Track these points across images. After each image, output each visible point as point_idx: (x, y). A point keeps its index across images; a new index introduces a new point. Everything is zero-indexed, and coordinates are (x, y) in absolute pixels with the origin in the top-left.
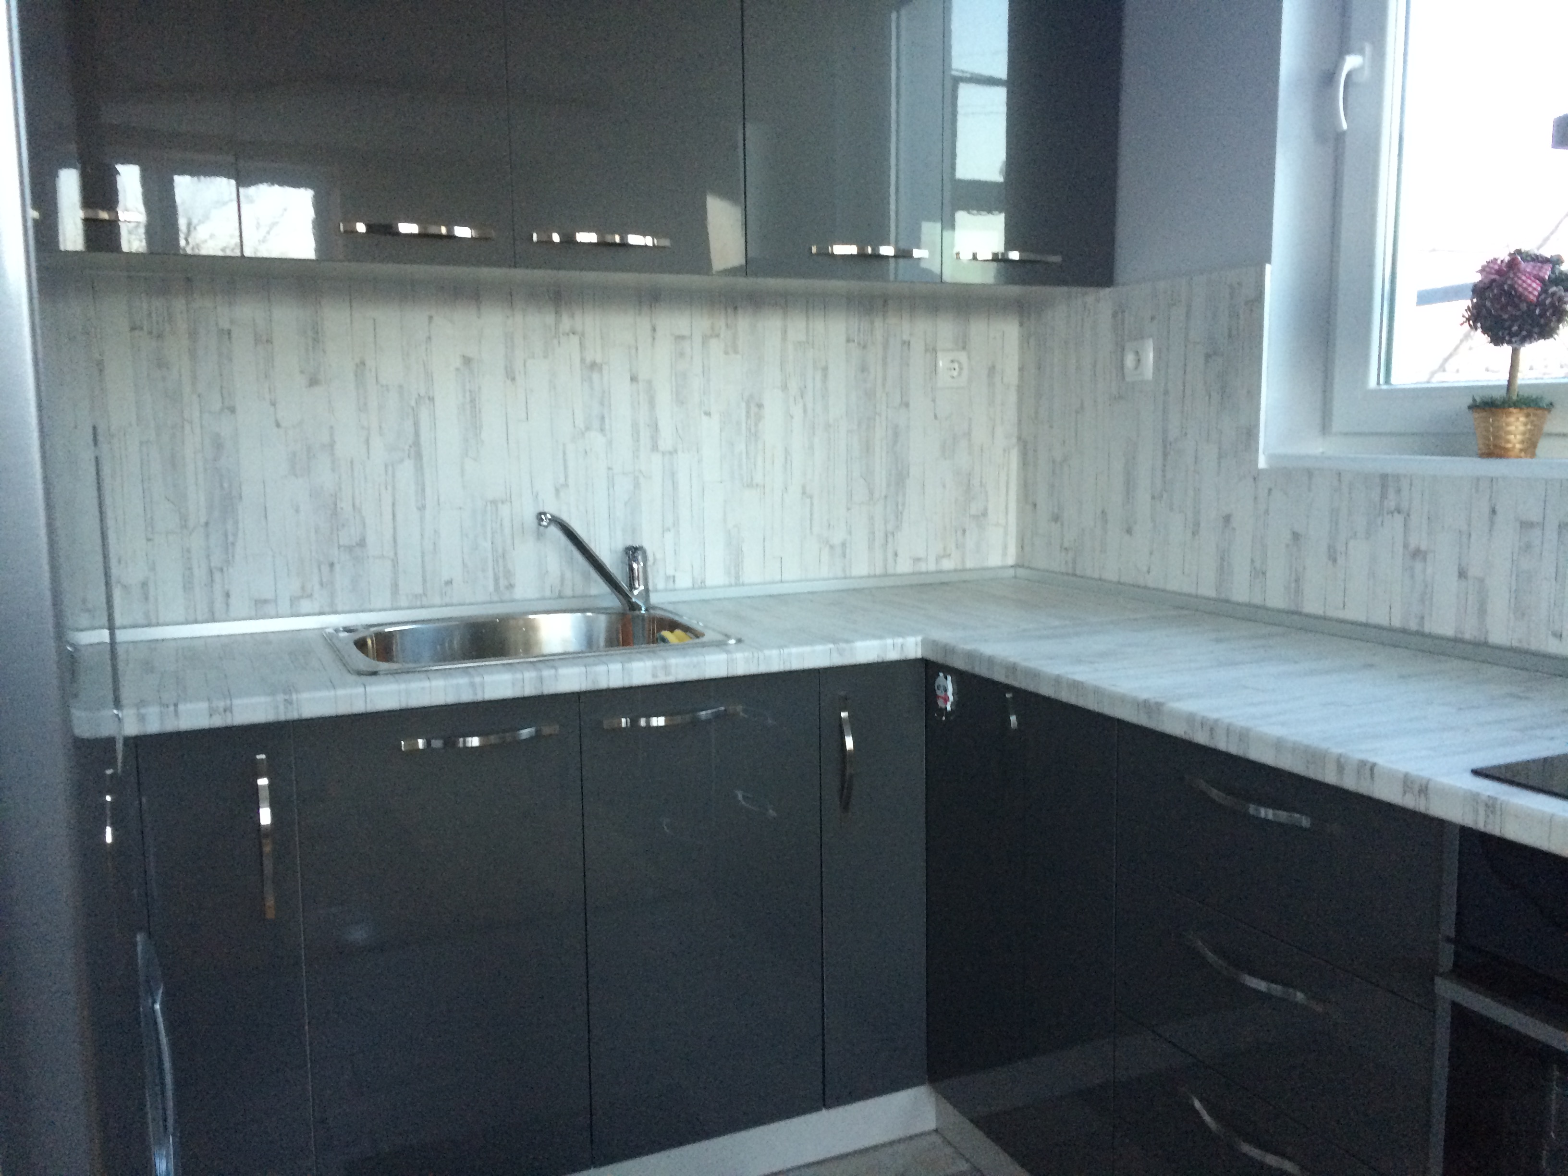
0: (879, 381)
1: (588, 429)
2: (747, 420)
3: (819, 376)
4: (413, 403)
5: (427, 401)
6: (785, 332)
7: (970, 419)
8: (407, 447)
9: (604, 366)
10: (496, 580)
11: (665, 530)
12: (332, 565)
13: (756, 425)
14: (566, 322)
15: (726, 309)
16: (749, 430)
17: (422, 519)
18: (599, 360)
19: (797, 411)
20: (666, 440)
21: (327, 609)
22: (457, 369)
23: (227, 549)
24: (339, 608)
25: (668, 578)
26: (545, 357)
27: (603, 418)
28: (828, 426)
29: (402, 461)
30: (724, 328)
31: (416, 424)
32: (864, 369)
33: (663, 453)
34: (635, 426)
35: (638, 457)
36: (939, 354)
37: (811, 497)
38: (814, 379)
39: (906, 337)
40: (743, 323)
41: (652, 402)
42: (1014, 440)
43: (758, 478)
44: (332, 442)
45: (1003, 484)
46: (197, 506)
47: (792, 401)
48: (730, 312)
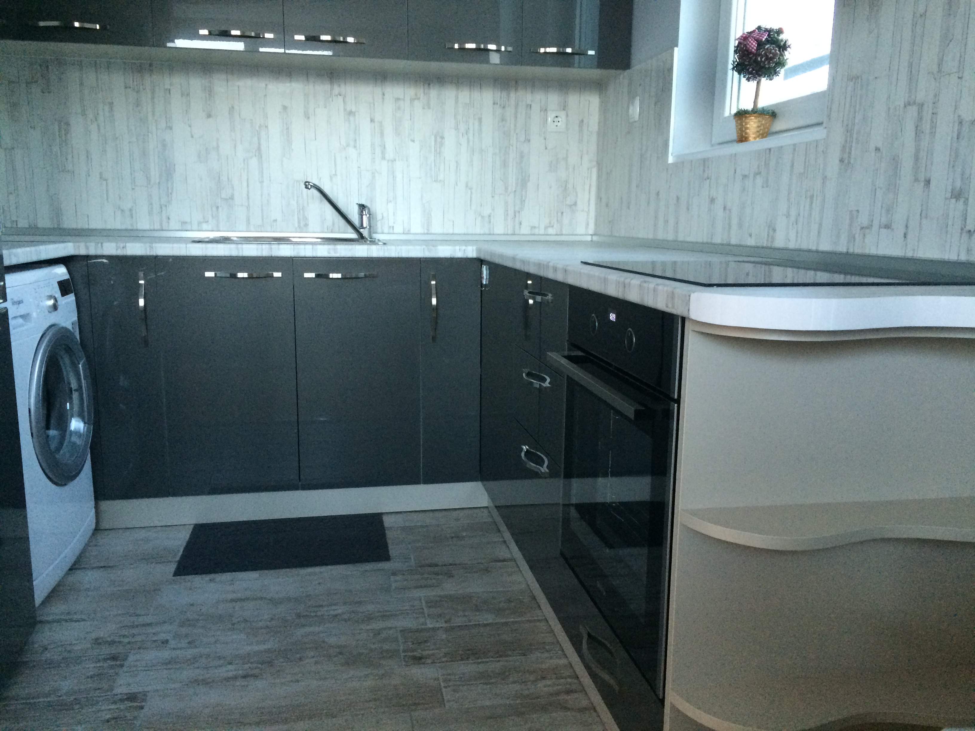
0: (512, 126)
1: (348, 145)
2: (435, 145)
3: (477, 123)
4: (257, 128)
5: (265, 128)
6: (457, 98)
7: (567, 150)
8: (254, 151)
9: (356, 113)
10: (299, 222)
11: (388, 202)
12: (218, 207)
13: (440, 148)
14: (336, 90)
15: (424, 85)
16: (436, 150)
17: (262, 188)
18: (354, 110)
19: (464, 141)
20: (390, 154)
21: (215, 229)
22: (280, 112)
23: (168, 196)
24: (221, 229)
25: (390, 227)
26: (325, 107)
27: (356, 140)
28: (481, 151)
29: (251, 157)
30: (422, 95)
31: (259, 139)
32: (503, 119)
33: (388, 161)
34: (373, 145)
35: (374, 162)
36: (549, 113)
37: (471, 189)
38: (473, 124)
39: (529, 102)
40: (433, 92)
41: (382, 134)
42: (595, 163)
43: (441, 177)
44: (218, 147)
45: (587, 187)
46: (155, 173)
47: (461, 135)
48: (426, 86)
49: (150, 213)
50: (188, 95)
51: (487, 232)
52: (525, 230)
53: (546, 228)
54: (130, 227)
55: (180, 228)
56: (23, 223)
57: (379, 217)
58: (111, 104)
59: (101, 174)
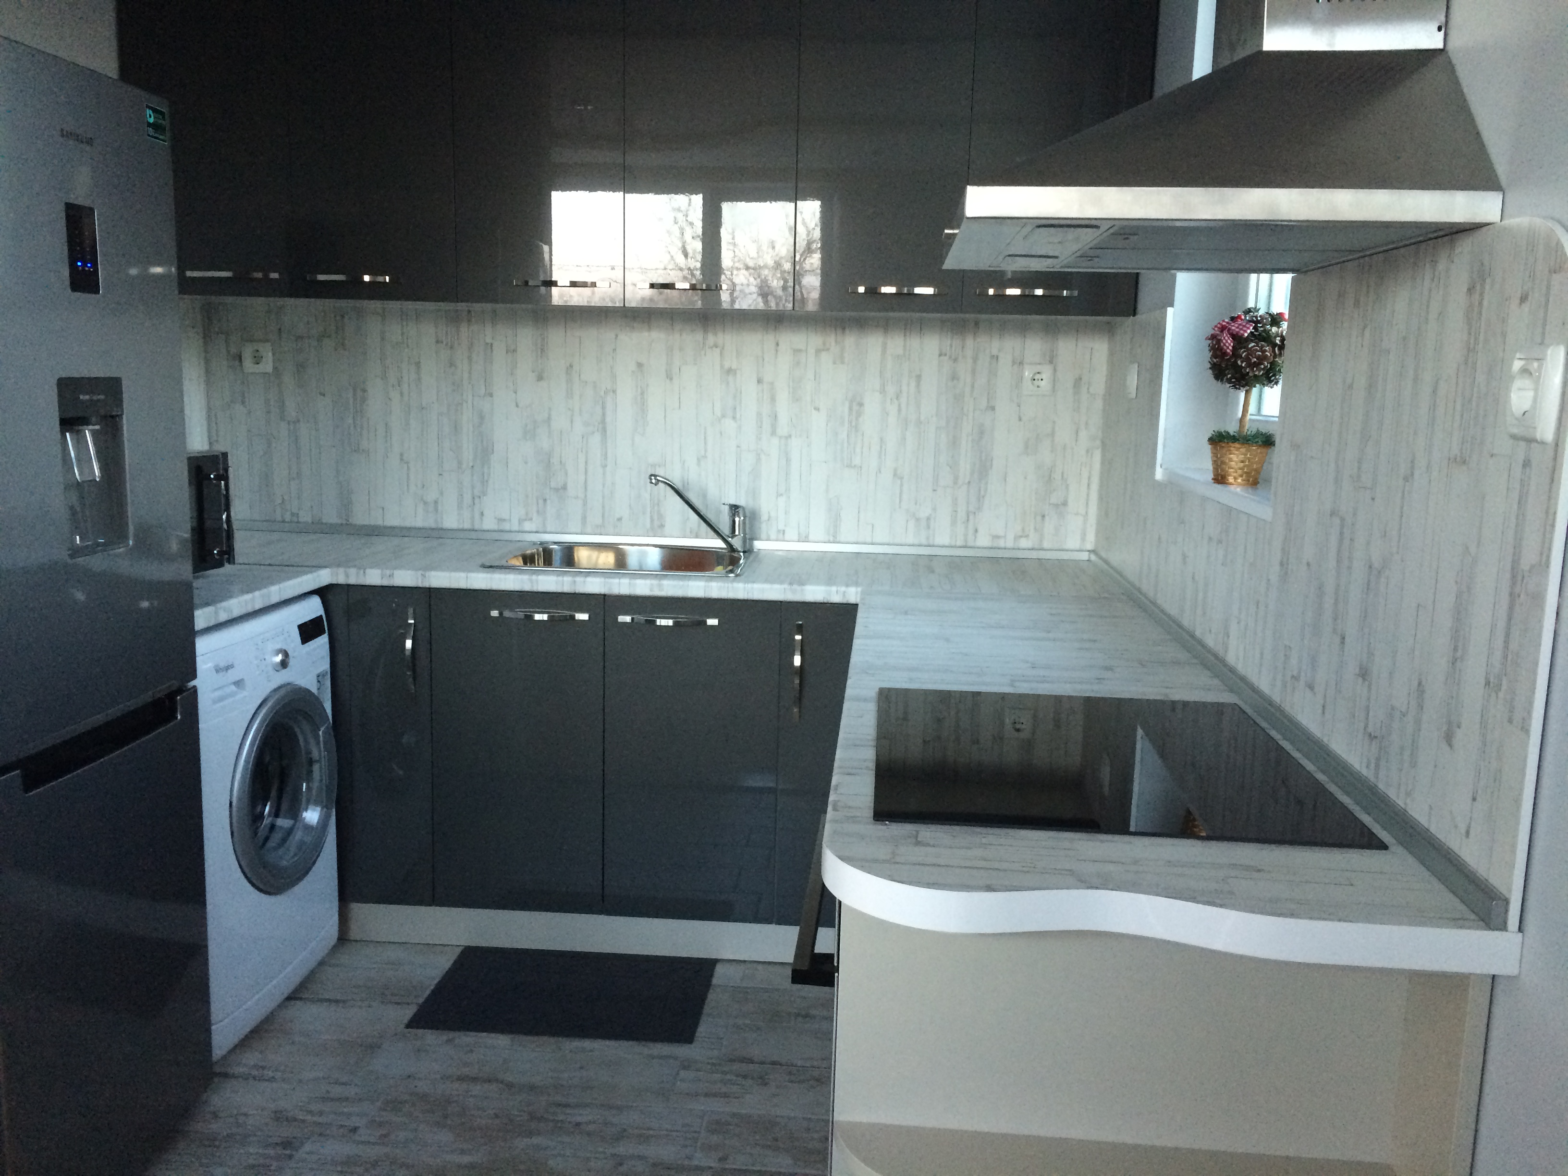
0: (968, 387)
1: (723, 416)
2: (849, 415)
3: (913, 384)
4: (602, 393)
5: (611, 393)
6: (884, 347)
7: (1054, 423)
8: (597, 424)
9: (738, 371)
10: (652, 520)
11: (779, 495)
12: (545, 500)
13: (857, 419)
14: (711, 339)
15: (836, 330)
16: (850, 422)
17: (604, 474)
18: (734, 367)
19: (893, 409)
20: (783, 428)
21: (541, 530)
22: (633, 372)
23: (483, 485)
25: (779, 531)
26: (695, 364)
27: (735, 409)
28: (919, 422)
29: (593, 433)
30: (833, 343)
31: (603, 408)
32: (954, 377)
33: (780, 437)
34: (759, 414)
35: (760, 439)
36: (1026, 366)
37: (901, 478)
38: (908, 385)
39: (995, 352)
40: (850, 340)
41: (773, 399)
42: (1098, 443)
43: (857, 461)
44: (549, 418)
45: (1085, 478)
46: (468, 455)
47: (889, 401)
48: (839, 331)
49: (460, 507)
50: (515, 351)
51: (924, 542)
52: (983, 540)
53: (1017, 538)
54: (433, 526)
55: (496, 527)
56: (306, 517)
57: (764, 517)
58: (418, 364)
59: (402, 455)
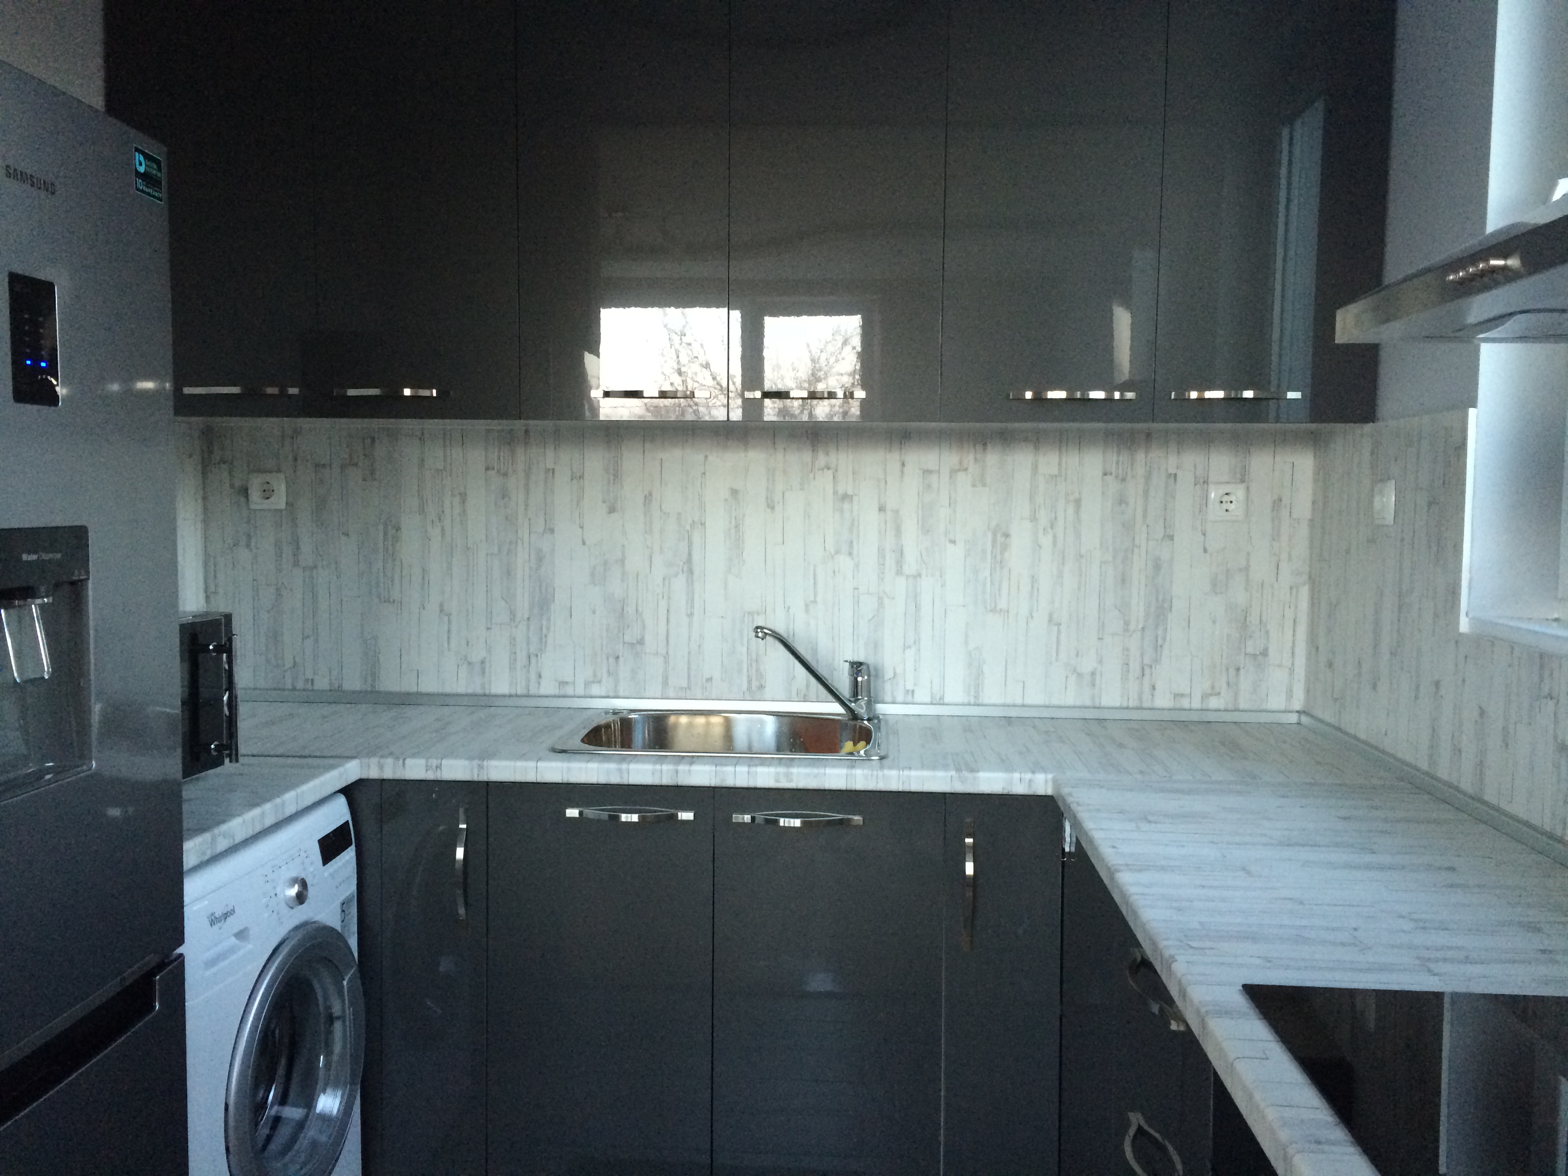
0: (1139, 512)
1: (838, 552)
2: (993, 548)
3: (1071, 510)
4: (688, 527)
5: (700, 526)
6: (1035, 466)
7: (1248, 554)
8: (681, 563)
9: (854, 498)
10: (750, 682)
11: (906, 647)
12: (617, 658)
13: (1002, 553)
14: (822, 459)
15: (974, 446)
16: (994, 557)
17: (690, 625)
18: (850, 492)
19: (1046, 541)
20: (911, 564)
21: (611, 694)
22: (726, 500)
23: (541, 640)
24: (621, 694)
25: (907, 692)
26: (802, 489)
27: (852, 542)
28: (1079, 556)
29: (676, 575)
30: (972, 462)
31: (690, 545)
32: (1122, 501)
33: (908, 577)
34: (881, 549)
35: (882, 579)
36: (1212, 487)
37: (1059, 625)
38: (1065, 511)
39: (1172, 469)
40: (993, 458)
41: (898, 531)
42: (1305, 577)
43: (1003, 604)
44: (623, 559)
45: (1289, 623)
46: (523, 602)
47: (1041, 532)
48: (979, 447)
49: (512, 668)
50: (581, 477)
51: (1088, 703)
52: (1163, 701)
53: (1205, 696)
54: (479, 691)
55: (557, 692)
56: (322, 684)
57: (889, 674)
58: (463, 497)
59: (441, 605)
